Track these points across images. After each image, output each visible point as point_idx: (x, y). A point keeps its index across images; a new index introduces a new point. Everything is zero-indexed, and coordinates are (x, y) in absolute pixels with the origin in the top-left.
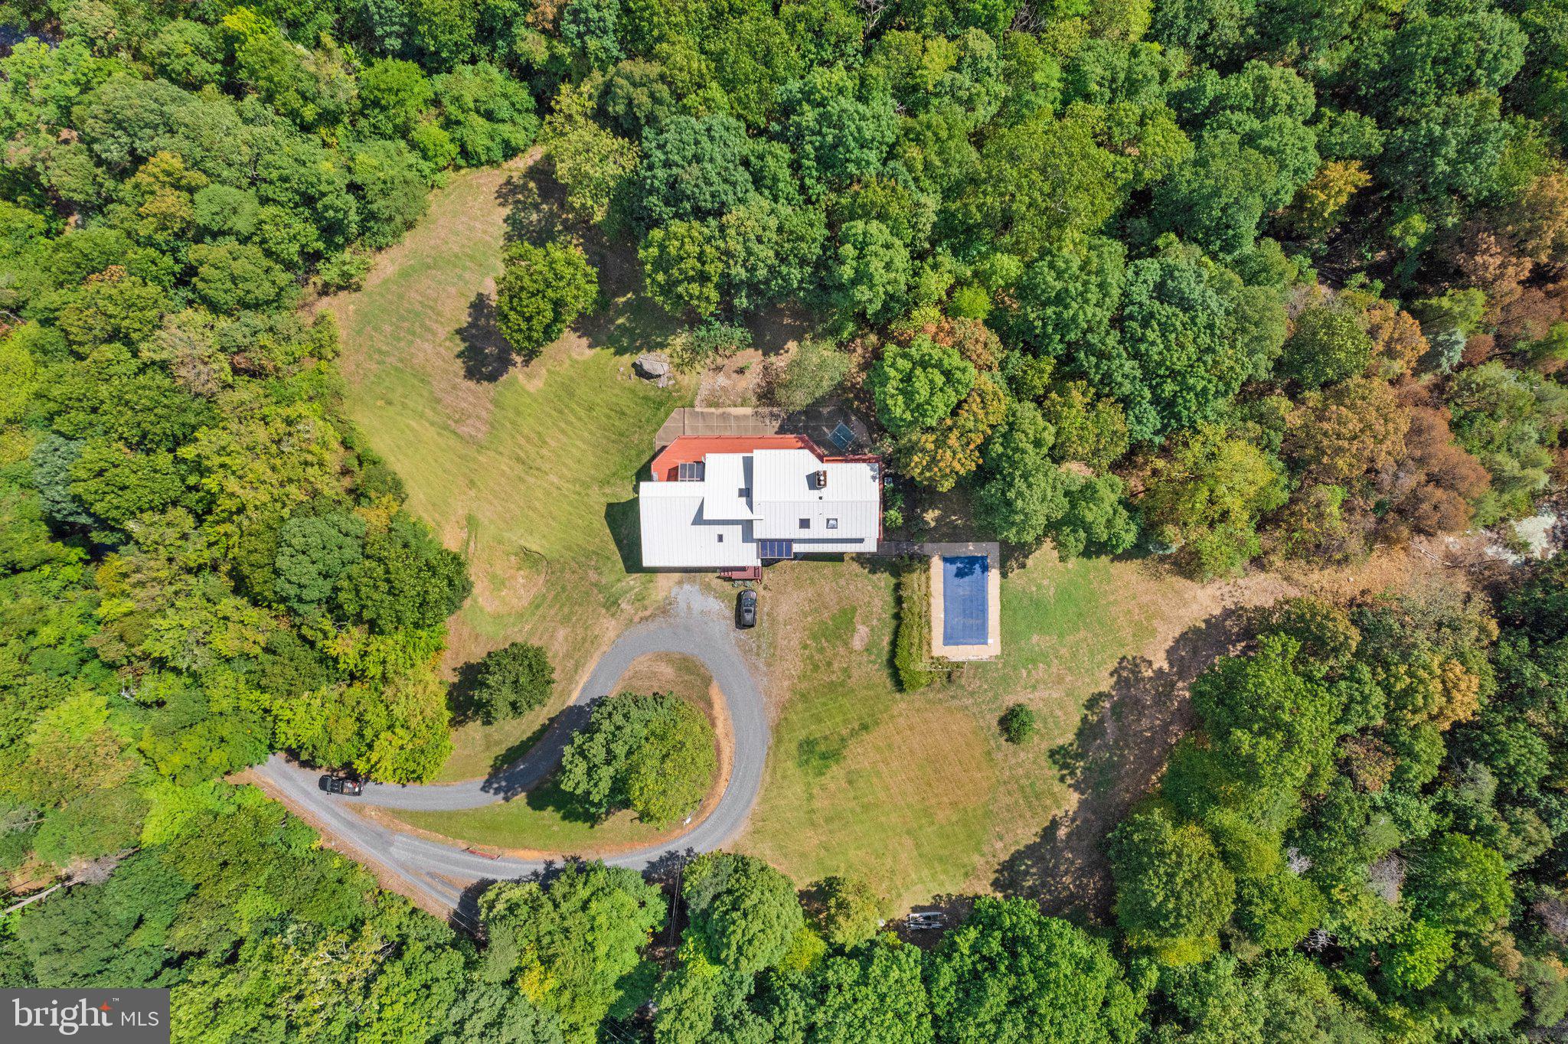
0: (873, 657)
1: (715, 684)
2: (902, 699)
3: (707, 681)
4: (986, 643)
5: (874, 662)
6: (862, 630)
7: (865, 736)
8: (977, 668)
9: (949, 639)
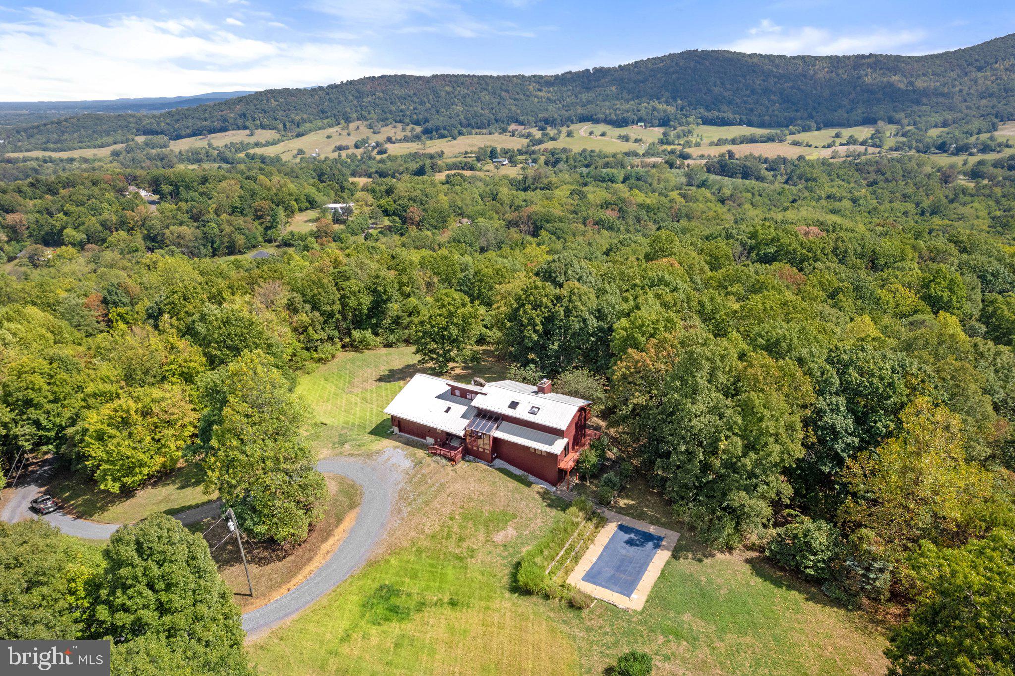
0: (506, 553)
1: (357, 511)
2: (510, 599)
3: (352, 506)
4: (629, 596)
5: (504, 557)
6: (511, 532)
7: (447, 611)
8: (607, 609)
9: (590, 577)
